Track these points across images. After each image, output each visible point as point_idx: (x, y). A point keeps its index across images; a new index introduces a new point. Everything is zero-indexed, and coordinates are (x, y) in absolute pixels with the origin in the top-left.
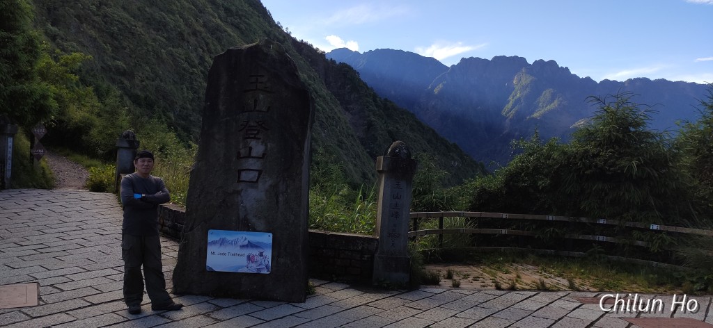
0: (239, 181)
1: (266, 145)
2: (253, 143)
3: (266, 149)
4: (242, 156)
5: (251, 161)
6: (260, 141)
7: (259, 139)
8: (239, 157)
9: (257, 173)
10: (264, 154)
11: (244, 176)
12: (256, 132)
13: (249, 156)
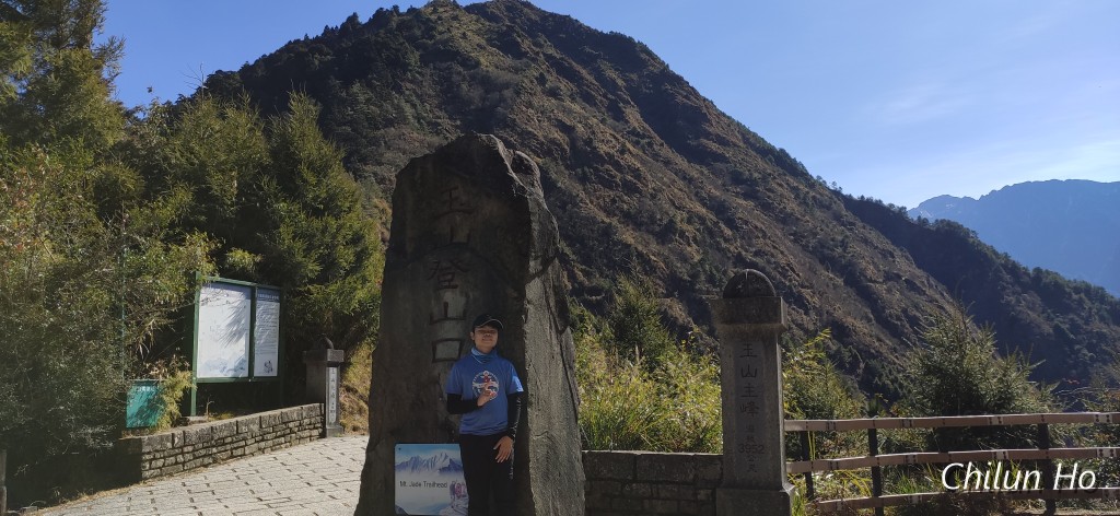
0: (435, 361)
1: (467, 296)
2: (448, 296)
3: (467, 302)
4: (435, 319)
5: (448, 325)
6: (458, 290)
7: (456, 287)
8: (432, 322)
9: (456, 345)
10: (465, 312)
11: (443, 351)
12: (450, 277)
13: (446, 318)
